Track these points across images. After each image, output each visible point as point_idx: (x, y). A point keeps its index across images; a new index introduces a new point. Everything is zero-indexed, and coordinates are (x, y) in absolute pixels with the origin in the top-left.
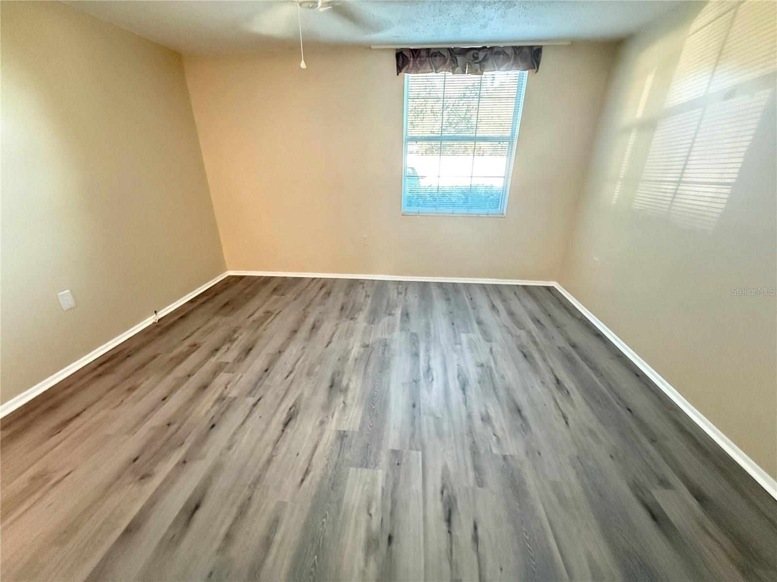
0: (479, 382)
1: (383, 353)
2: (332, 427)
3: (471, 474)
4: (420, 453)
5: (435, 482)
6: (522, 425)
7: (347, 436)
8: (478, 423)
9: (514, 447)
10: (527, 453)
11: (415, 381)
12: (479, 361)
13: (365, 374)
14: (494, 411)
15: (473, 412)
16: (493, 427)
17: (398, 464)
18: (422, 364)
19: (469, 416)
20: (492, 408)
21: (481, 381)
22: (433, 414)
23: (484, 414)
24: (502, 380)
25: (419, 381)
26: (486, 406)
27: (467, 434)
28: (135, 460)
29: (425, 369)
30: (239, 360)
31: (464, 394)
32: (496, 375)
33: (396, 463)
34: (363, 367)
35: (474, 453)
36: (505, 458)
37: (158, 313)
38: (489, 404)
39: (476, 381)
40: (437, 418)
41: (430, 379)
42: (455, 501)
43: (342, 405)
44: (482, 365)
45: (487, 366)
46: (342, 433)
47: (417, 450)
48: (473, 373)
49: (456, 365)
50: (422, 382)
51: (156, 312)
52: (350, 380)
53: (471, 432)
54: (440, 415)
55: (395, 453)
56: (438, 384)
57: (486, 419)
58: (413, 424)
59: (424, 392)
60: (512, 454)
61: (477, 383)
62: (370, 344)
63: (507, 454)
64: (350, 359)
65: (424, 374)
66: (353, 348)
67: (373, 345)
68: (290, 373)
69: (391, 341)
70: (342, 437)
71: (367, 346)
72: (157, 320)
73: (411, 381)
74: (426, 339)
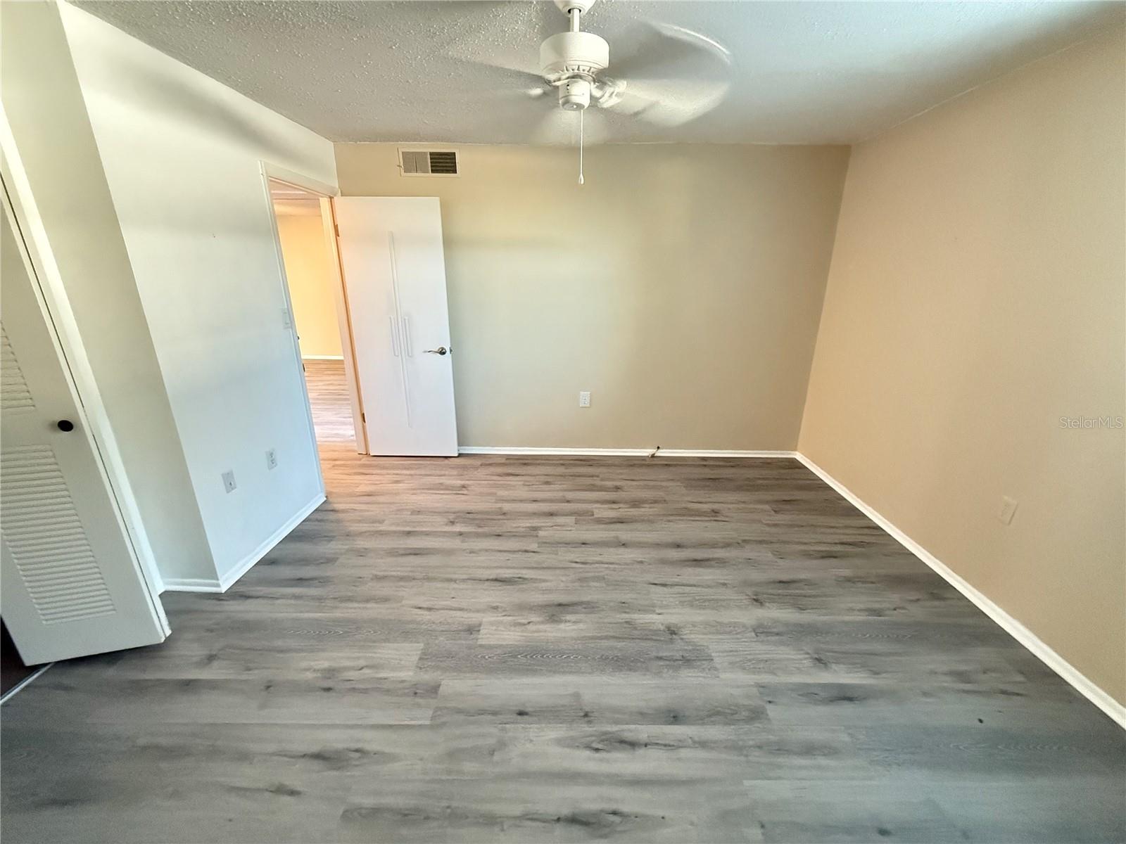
1: (660, 659)
2: (489, 618)
3: (368, 802)
4: (428, 722)
5: (374, 741)
7: (471, 634)
11: (586, 715)
13: (593, 638)
15: (503, 830)
17: (416, 693)
18: (643, 731)
19: (491, 821)
22: (502, 745)
25: (590, 722)
27: (448, 807)
28: (469, 513)
29: (628, 736)
30: (600, 521)
31: (559, 820)
33: (417, 691)
34: (611, 634)
35: (406, 815)
37: (659, 451)
40: (492, 753)
41: (595, 745)
42: (339, 769)
43: (525, 621)
46: (476, 629)
47: (433, 718)
49: (661, 814)
50: (588, 729)
51: (658, 448)
52: (577, 622)
53: (454, 817)
54: (497, 757)
55: (434, 690)
56: (584, 761)
58: (482, 712)
62: (683, 637)
64: (627, 616)
65: (613, 733)
66: (659, 614)
67: (679, 641)
68: (583, 563)
69: (709, 670)
70: (469, 630)
71: (673, 633)
72: (653, 456)
73: (587, 709)
74: (751, 743)
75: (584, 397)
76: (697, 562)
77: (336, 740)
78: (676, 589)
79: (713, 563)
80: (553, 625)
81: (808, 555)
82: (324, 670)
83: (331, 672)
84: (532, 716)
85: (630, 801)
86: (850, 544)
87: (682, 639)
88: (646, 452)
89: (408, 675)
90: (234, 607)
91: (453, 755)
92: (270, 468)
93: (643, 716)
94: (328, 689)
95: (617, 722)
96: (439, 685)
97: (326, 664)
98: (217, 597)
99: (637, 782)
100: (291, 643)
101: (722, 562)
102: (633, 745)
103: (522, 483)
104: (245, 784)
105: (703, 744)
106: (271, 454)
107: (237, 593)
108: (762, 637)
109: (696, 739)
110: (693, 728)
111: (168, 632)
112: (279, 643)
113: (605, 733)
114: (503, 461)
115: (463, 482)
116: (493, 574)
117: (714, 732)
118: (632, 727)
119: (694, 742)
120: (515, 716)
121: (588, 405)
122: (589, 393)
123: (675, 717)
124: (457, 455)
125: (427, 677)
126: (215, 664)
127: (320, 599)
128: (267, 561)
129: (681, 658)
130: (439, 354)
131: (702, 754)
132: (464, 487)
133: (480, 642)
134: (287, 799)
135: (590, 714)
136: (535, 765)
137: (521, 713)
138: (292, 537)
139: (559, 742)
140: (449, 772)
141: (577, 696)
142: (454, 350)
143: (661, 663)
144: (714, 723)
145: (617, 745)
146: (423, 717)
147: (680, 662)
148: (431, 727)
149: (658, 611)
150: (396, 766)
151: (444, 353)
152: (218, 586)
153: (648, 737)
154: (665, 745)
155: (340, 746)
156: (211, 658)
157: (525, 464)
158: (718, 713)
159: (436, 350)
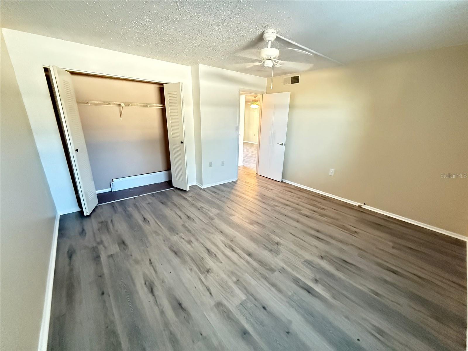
0: (203, 258)
1: (264, 245)
2: (238, 215)
3: (187, 226)
5: (196, 220)
6: (173, 248)
8: (193, 239)
9: (175, 238)
10: (169, 239)
11: (232, 241)
12: (212, 274)
14: (187, 247)
16: (185, 241)
17: (210, 218)
19: (197, 240)
20: (190, 248)
21: (202, 259)
22: (212, 233)
23: (192, 244)
24: (191, 267)
26: (192, 247)
28: (264, 195)
29: (235, 249)
32: (195, 269)
34: (260, 234)
36: (177, 234)
38: (192, 249)
39: (205, 258)
42: (189, 220)
43: (244, 220)
44: (208, 271)
45: (204, 273)
46: (233, 216)
47: (208, 223)
48: (210, 263)
49: (222, 261)
50: (229, 243)
51: (365, 204)
52: (255, 227)
53: (193, 235)
54: (209, 234)
55: (212, 219)
56: (221, 246)
57: (190, 242)
58: (216, 227)
59: (223, 238)
60: (175, 236)
61: (204, 257)
62: (279, 246)
63: (177, 235)
64: (270, 234)
65: (233, 246)
66: (280, 239)
68: (277, 219)
69: (274, 256)
70: (231, 215)
71: (277, 244)
72: (360, 207)
73: (234, 240)
74: (260, 272)
75: (332, 172)
76: (317, 238)
77: (192, 216)
78: (297, 239)
79: (323, 241)
80: (249, 225)
81: (379, 265)
82: (201, 207)
83: (202, 207)
84: (222, 234)
85: (220, 256)
86: (419, 277)
87: (277, 247)
88: (357, 204)
89: (212, 215)
90: (202, 191)
91: (204, 229)
92: (222, 166)
93: (243, 250)
94: (199, 209)
95: (236, 246)
96: (214, 219)
97: (202, 206)
98: (201, 189)
100: (202, 200)
101: (327, 243)
103: (290, 195)
104: (178, 214)
105: (248, 263)
106: (223, 162)
107: (204, 190)
108: (305, 263)
110: (251, 259)
111: (189, 190)
112: (201, 200)
113: (231, 246)
114: (294, 188)
115: (273, 188)
116: (250, 209)
117: (255, 264)
118: (238, 249)
121: (333, 175)
122: (334, 170)
123: (250, 255)
124: (280, 182)
125: (214, 217)
126: (191, 198)
127: (214, 197)
128: (214, 187)
129: (270, 249)
130: (281, 145)
131: (245, 263)
132: (272, 189)
133: (230, 218)
134: (180, 218)
136: (213, 240)
137: (221, 232)
138: (222, 185)
139: (221, 240)
140: (200, 230)
141: (235, 237)
142: (286, 145)
144: (257, 263)
145: (231, 248)
146: (206, 221)
148: (206, 224)
150: (195, 225)
151: (282, 145)
152: (202, 187)
153: (238, 252)
154: (240, 256)
155: (192, 217)
156: (191, 197)
157: (300, 191)
158: (261, 262)
159: (280, 144)
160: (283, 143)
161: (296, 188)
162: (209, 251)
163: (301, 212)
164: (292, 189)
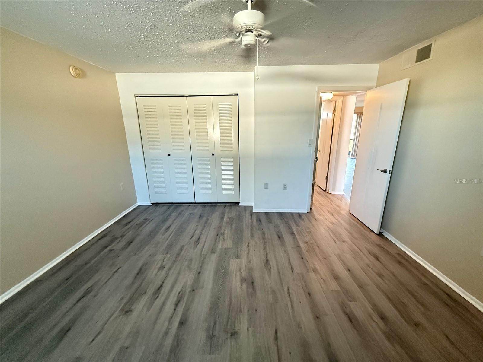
1: (215, 323)
2: (244, 261)
4: (203, 254)
6: (145, 266)
7: (236, 257)
10: (155, 255)
12: (124, 319)
13: (231, 294)
14: (153, 272)
16: (162, 264)
18: (181, 310)
19: (170, 269)
21: (143, 294)
22: (190, 269)
23: (161, 271)
24: (125, 296)
26: (156, 274)
29: (180, 304)
31: (163, 283)
32: (125, 301)
33: (214, 250)
34: (233, 302)
36: (167, 253)
38: (153, 276)
39: (146, 294)
41: (181, 292)
42: (195, 243)
43: (242, 271)
44: (127, 312)
45: (123, 311)
46: (238, 258)
48: (142, 303)
49: (151, 310)
50: (188, 291)
52: (241, 288)
53: (174, 262)
54: (187, 268)
57: (162, 268)
58: (203, 263)
59: (190, 282)
60: (162, 255)
62: (229, 340)
63: (164, 255)
64: (246, 311)
65: (184, 299)
66: (248, 329)
67: (226, 337)
68: (289, 293)
69: (204, 350)
70: (237, 256)
71: (232, 335)
73: (196, 291)
74: (158, 357)
77: (203, 239)
78: (273, 347)
80: (239, 280)
82: (224, 233)
84: (198, 275)
85: (159, 301)
87: (227, 339)
89: (220, 247)
90: (248, 215)
91: (191, 260)
92: (283, 189)
93: (187, 310)
94: (217, 235)
95: (188, 300)
96: (214, 253)
98: (251, 211)
99: (164, 304)
100: (234, 226)
102: (177, 305)
105: (166, 333)
106: (285, 185)
107: (252, 214)
109: (170, 330)
110: (175, 331)
112: (234, 224)
113: (184, 297)
116: (271, 259)
118: (184, 305)
119: (169, 329)
120: (199, 271)
123: (181, 323)
124: (376, 233)
125: (218, 251)
127: (251, 226)
128: (268, 214)
129: (213, 335)
130: (382, 172)
131: (163, 331)
133: (231, 260)
134: (190, 238)
135: (193, 292)
136: (181, 277)
139: (185, 283)
140: (186, 260)
141: (202, 288)
142: (392, 173)
143: (212, 323)
144: (174, 341)
145: (179, 300)
146: (205, 252)
147: (211, 334)
148: (201, 254)
149: (250, 329)
150: (192, 251)
151: (385, 173)
153: (178, 311)
154: (172, 317)
155: (201, 240)
158: (178, 345)
160: (386, 170)
161: (398, 254)
162: (160, 289)
163: (349, 303)
164: (388, 253)
